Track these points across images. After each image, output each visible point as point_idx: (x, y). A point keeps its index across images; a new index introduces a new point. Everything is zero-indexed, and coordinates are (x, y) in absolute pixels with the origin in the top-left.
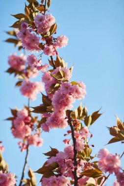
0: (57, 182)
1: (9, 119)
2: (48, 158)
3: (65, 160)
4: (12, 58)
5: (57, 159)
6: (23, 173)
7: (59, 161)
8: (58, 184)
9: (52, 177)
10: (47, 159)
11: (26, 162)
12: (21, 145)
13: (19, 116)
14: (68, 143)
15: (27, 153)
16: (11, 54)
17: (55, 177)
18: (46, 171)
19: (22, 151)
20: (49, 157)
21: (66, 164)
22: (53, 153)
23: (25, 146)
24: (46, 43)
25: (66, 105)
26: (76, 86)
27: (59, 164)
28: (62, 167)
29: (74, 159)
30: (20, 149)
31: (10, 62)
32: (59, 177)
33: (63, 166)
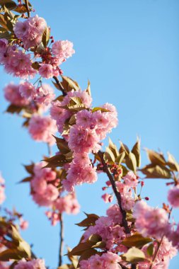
0: (102, 263)
1: (25, 180)
2: (85, 230)
3: (109, 229)
4: (9, 91)
5: (98, 228)
6: (60, 257)
7: (102, 232)
8: (104, 266)
9: (92, 256)
10: (84, 232)
11: (62, 240)
12: (50, 215)
13: (37, 173)
14: (109, 200)
15: (61, 226)
16: (6, 85)
17: (97, 256)
18: (84, 250)
19: (52, 223)
20: (86, 228)
21: (112, 234)
22: (91, 220)
23: (56, 216)
24: (43, 61)
25: (89, 146)
26: (97, 113)
27: (102, 236)
28: (107, 240)
29: (124, 224)
30: (50, 222)
31: (7, 97)
32: (104, 255)
33: (108, 238)
